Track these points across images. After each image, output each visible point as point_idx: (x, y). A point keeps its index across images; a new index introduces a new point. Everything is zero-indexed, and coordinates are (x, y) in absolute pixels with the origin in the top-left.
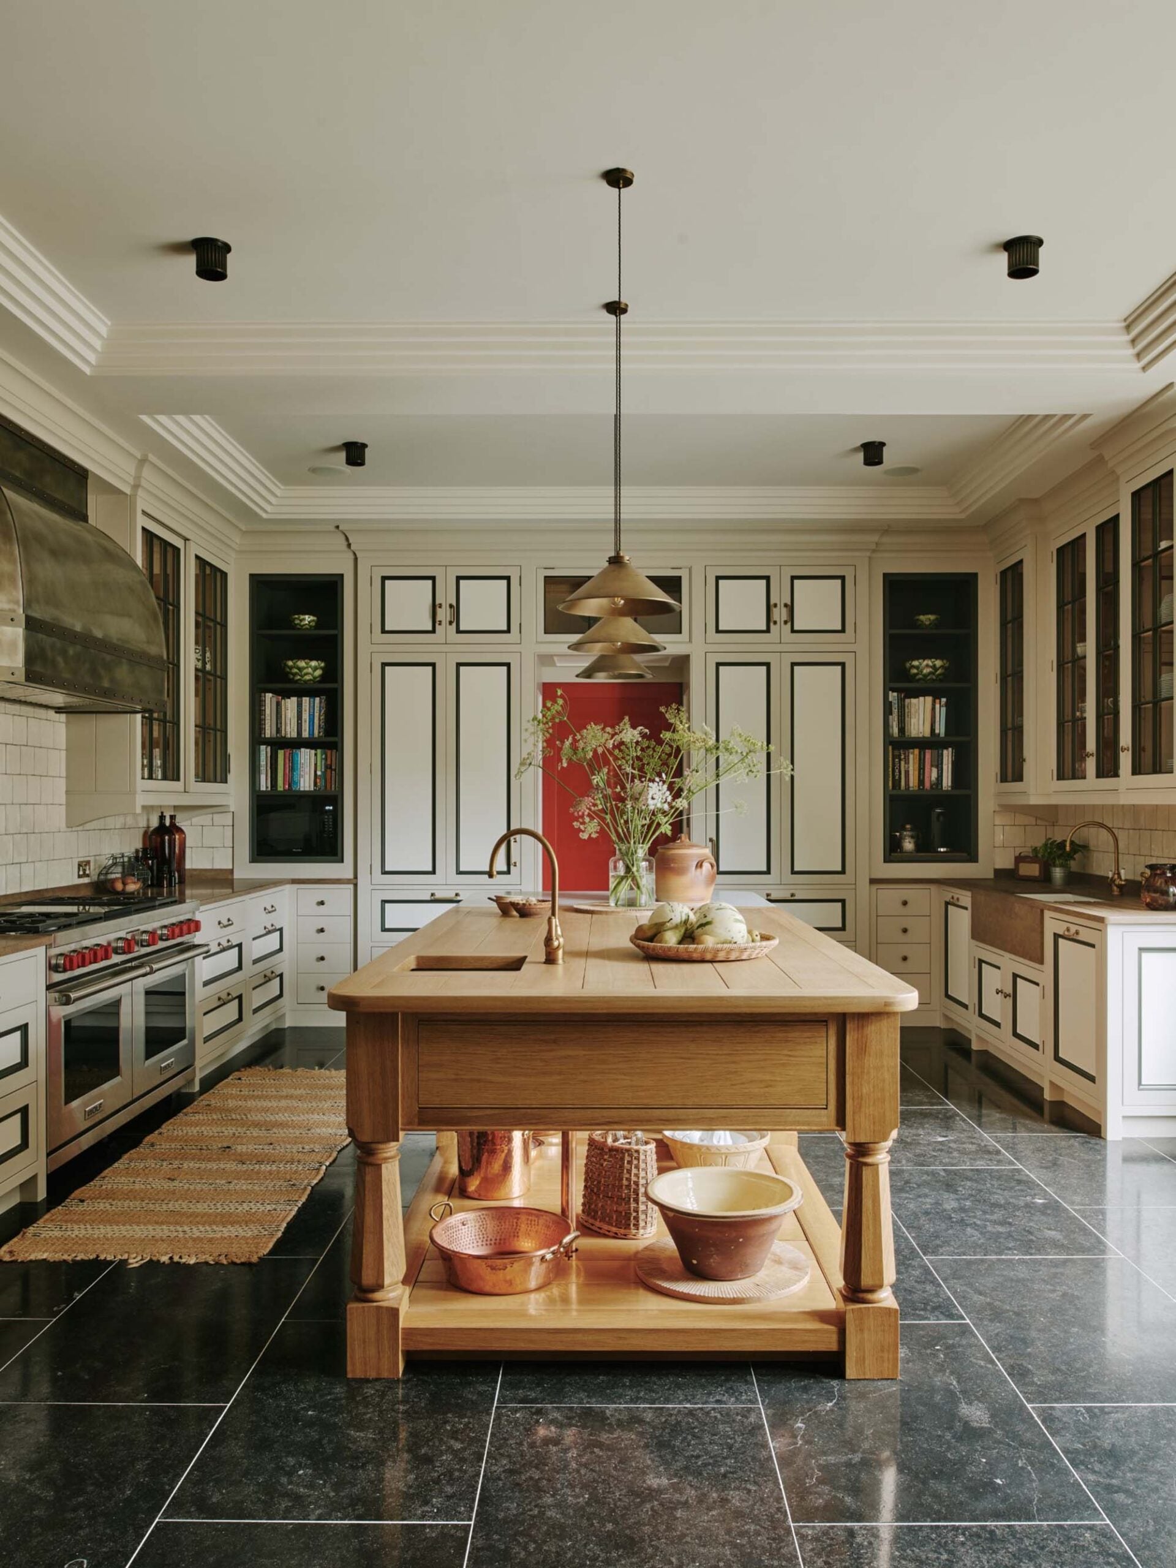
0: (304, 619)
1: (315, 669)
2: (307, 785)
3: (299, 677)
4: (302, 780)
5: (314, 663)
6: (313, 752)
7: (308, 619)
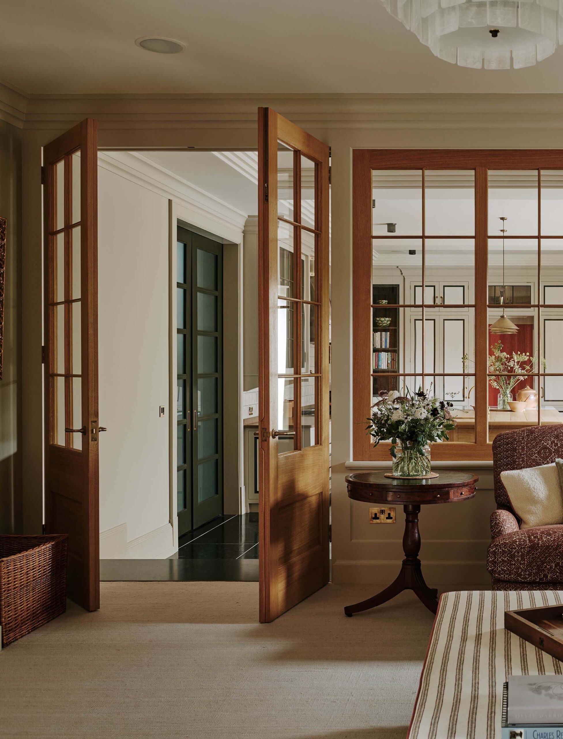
0: (383, 302)
1: (388, 321)
2: (384, 367)
3: (381, 324)
4: (382, 364)
5: (387, 319)
6: (387, 353)
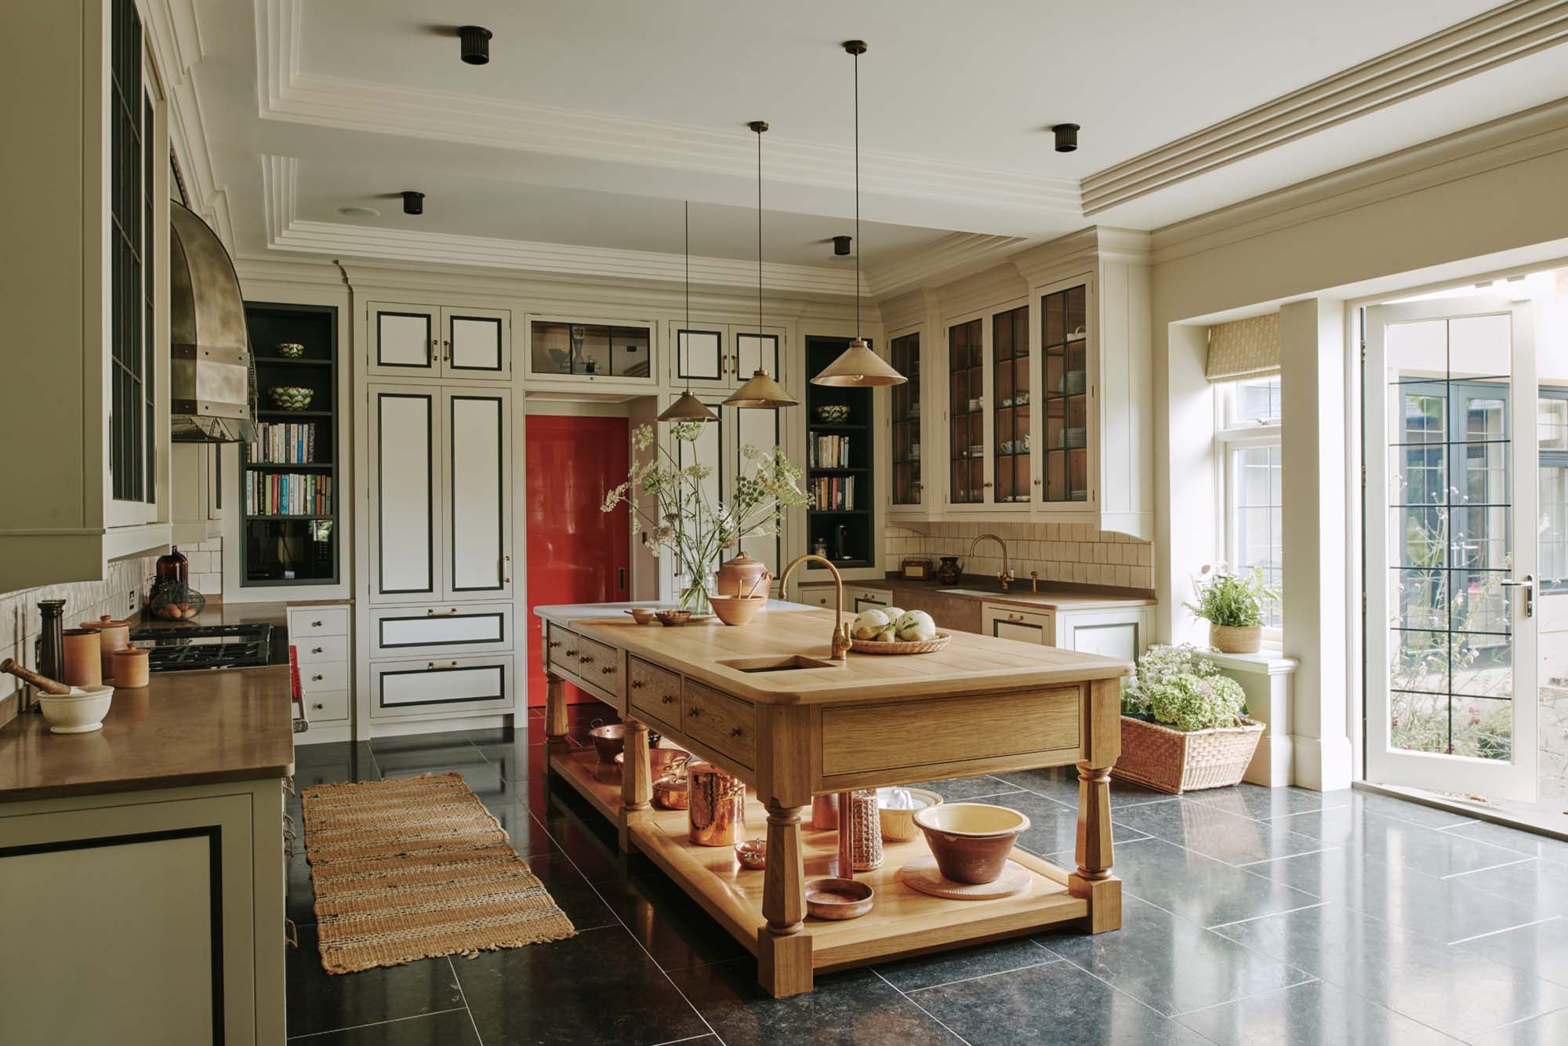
0: (292, 348)
1: (305, 396)
2: (297, 509)
3: (289, 404)
4: (291, 504)
6: (303, 477)
7: (296, 348)
